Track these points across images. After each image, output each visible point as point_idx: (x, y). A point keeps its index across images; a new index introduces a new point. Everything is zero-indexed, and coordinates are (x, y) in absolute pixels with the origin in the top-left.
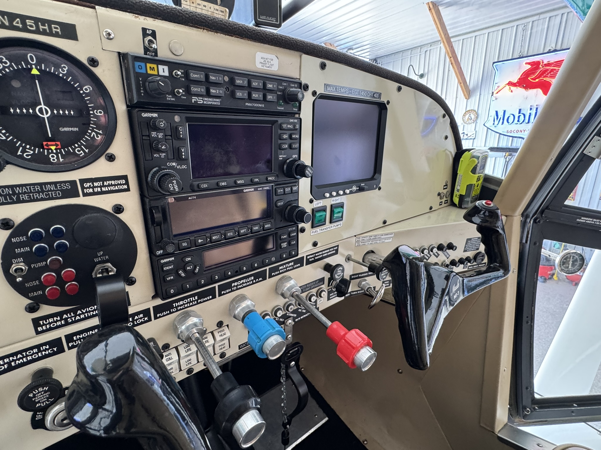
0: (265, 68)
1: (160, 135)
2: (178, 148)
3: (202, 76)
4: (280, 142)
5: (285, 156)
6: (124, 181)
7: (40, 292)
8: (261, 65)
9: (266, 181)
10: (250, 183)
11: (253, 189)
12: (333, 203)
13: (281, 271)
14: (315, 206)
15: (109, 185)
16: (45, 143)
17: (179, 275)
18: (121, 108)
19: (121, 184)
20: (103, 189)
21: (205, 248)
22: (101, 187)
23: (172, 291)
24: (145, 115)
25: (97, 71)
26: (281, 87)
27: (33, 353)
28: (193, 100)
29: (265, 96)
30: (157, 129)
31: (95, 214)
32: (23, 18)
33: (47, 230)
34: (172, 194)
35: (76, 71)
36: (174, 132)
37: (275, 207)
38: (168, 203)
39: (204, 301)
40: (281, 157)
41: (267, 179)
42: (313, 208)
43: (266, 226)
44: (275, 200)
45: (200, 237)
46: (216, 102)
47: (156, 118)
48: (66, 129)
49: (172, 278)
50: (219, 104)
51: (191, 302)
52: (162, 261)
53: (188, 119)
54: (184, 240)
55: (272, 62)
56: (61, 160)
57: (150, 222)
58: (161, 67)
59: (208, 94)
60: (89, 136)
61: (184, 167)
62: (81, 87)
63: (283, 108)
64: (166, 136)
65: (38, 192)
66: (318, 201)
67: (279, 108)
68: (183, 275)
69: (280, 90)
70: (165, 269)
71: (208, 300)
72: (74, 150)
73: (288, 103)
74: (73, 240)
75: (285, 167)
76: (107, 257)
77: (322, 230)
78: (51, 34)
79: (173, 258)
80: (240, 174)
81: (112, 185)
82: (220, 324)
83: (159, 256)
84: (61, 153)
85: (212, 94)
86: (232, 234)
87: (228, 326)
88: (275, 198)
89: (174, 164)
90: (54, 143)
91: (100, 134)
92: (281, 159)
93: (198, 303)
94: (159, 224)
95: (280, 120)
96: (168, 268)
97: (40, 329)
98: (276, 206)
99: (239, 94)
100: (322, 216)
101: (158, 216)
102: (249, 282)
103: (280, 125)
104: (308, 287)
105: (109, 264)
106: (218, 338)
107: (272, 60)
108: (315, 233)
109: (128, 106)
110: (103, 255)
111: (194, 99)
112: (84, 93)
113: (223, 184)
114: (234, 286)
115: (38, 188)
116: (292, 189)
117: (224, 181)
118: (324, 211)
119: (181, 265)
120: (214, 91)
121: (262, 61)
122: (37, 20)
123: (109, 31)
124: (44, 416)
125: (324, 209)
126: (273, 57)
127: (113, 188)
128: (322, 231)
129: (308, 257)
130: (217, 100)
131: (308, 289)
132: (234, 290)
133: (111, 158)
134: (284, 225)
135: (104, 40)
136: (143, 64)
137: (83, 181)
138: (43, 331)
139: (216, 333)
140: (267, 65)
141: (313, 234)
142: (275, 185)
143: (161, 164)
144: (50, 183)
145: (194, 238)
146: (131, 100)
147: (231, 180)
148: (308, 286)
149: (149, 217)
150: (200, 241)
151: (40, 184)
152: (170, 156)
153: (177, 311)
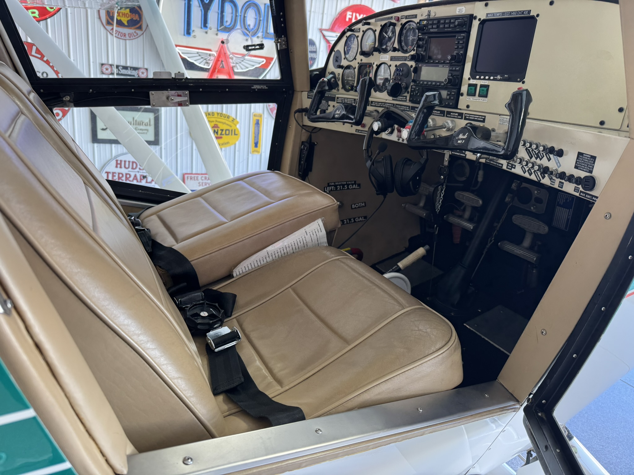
8: (458, 12)
11: (442, 66)
12: (482, 83)
13: (451, 116)
29: (450, 26)
30: (421, 41)
31: (408, 67)
33: (400, 69)
38: (419, 66)
42: (469, 83)
52: (412, 87)
55: (463, 10)
63: (458, 30)
65: (401, 59)
66: (474, 80)
74: (402, 74)
77: (473, 99)
78: (413, 18)
89: (422, 53)
90: (410, 46)
95: (457, 35)
99: (446, 26)
100: (473, 90)
105: (405, 84)
108: (469, 100)
116: (456, 69)
118: (476, 87)
122: (412, 15)
123: (422, 14)
126: (463, 7)
129: (465, 115)
133: (414, 50)
140: (461, 12)
151: (403, 57)
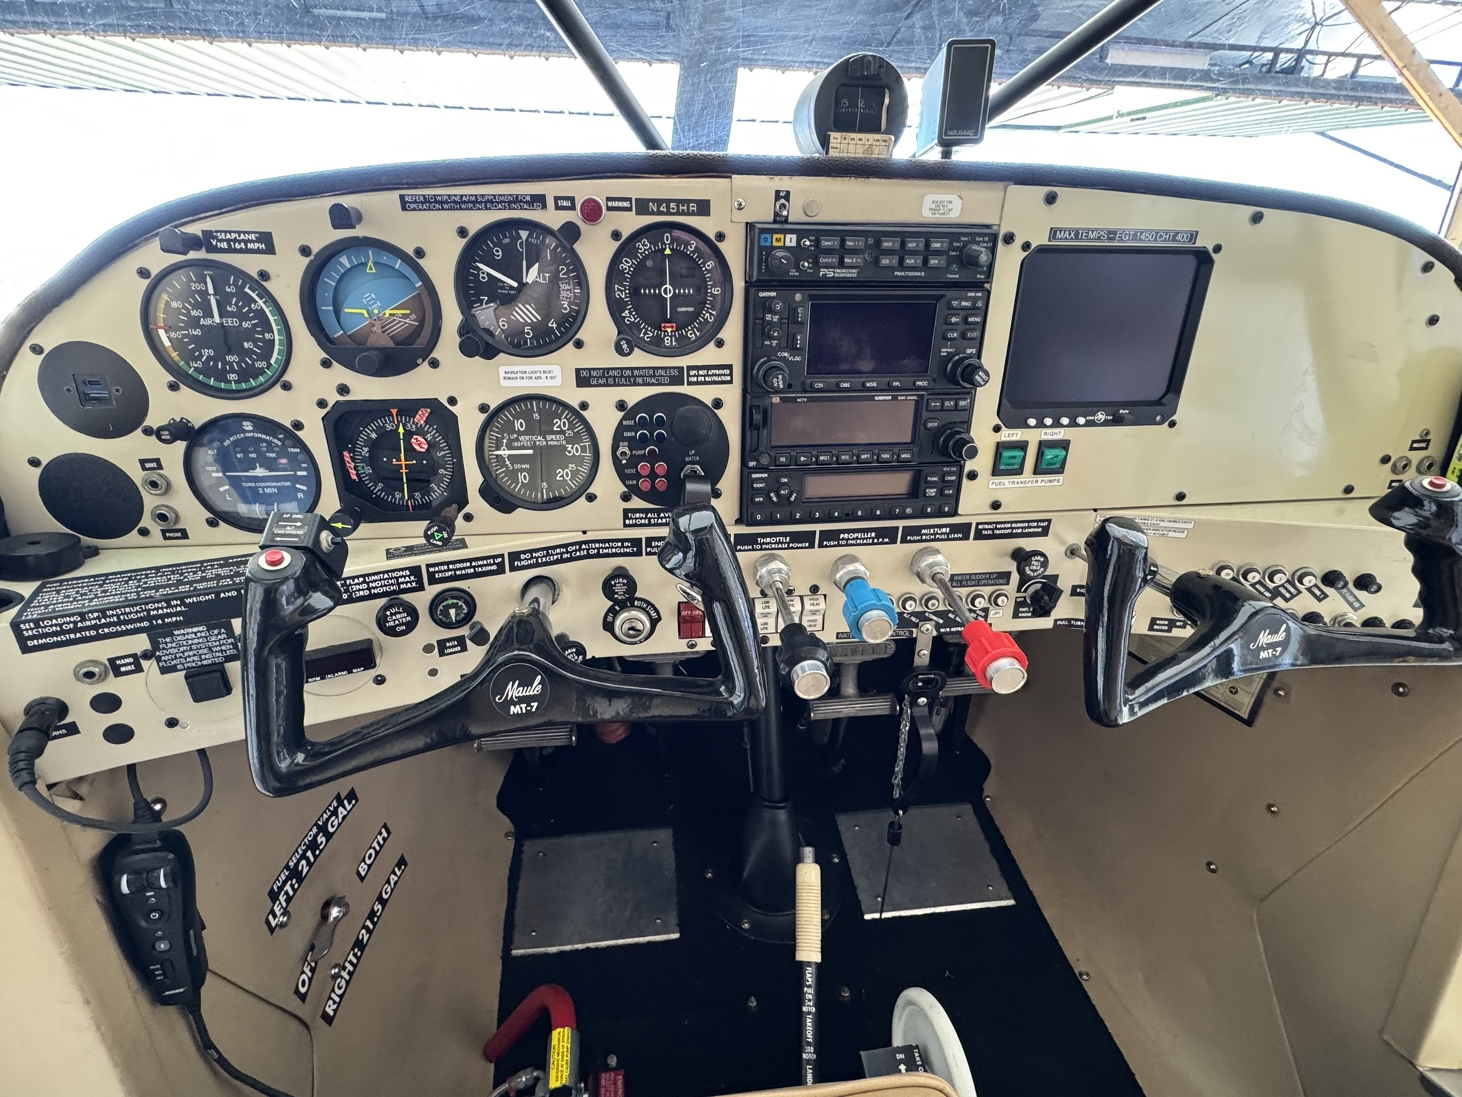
0: (937, 216)
1: (776, 318)
2: (794, 334)
3: (836, 243)
4: (945, 327)
5: (951, 350)
6: (727, 372)
7: (635, 482)
8: (931, 212)
9: (912, 387)
10: (887, 387)
11: (890, 398)
12: (1044, 437)
13: (924, 537)
14: (1003, 439)
15: (713, 375)
16: (663, 325)
17: (771, 498)
18: (739, 284)
19: (724, 375)
20: (707, 379)
21: (806, 470)
22: (705, 376)
23: (759, 517)
24: (762, 294)
25: (722, 246)
26: (958, 244)
27: (618, 547)
28: (821, 273)
29: (925, 261)
30: (773, 312)
31: (694, 407)
32: (668, 201)
33: (651, 417)
34: (778, 391)
35: (703, 246)
36: (792, 312)
37: (922, 429)
38: (772, 403)
39: (797, 548)
40: (944, 352)
41: (914, 384)
42: (999, 440)
43: (903, 456)
44: (924, 418)
45: (803, 454)
46: (852, 274)
47: (773, 298)
48: (683, 309)
49: (761, 499)
50: (856, 275)
51: (780, 543)
52: (754, 476)
53: (811, 297)
54: (782, 454)
55: (950, 206)
56: (674, 343)
57: (748, 425)
58: (788, 237)
59: (841, 264)
60: (703, 318)
61: (798, 359)
62: (704, 263)
63: (957, 276)
64: (782, 319)
65: (651, 376)
66: (1012, 431)
67: (951, 276)
68: (775, 499)
69: (955, 249)
70: (755, 485)
71: (802, 548)
72: (686, 332)
73: (966, 268)
74: (671, 433)
75: (950, 366)
76: (698, 458)
77: (1013, 483)
78: (688, 214)
79: (766, 475)
80: (874, 373)
81: (716, 375)
82: (815, 589)
83: (751, 468)
84: (675, 336)
85: (845, 265)
86: (847, 457)
87: (825, 596)
88: (925, 415)
89: (786, 354)
90: (670, 325)
91: (713, 315)
92: (945, 354)
93: (788, 548)
94: (757, 428)
95: (950, 293)
96: (758, 486)
97: (627, 522)
98: (926, 428)
99: (885, 261)
100: (1014, 457)
101: (758, 417)
102: (866, 539)
103: (949, 302)
104: (974, 580)
105: (698, 467)
106: (808, 606)
107: (951, 202)
108: (998, 487)
109: (746, 282)
110: (693, 455)
111: (823, 272)
112: (706, 270)
113: (846, 385)
114: (843, 539)
115: (651, 372)
116: (956, 404)
117: (847, 382)
118: (1022, 449)
119: (775, 486)
120: (850, 261)
121: (933, 206)
122: (679, 202)
123: (741, 200)
124: (614, 619)
125: (1023, 446)
126: (954, 198)
127: (716, 379)
128: (1013, 486)
129: (980, 527)
130: (853, 271)
131: (973, 583)
132: (842, 546)
133: (720, 344)
134: (937, 460)
135: (735, 211)
136: (768, 236)
137: (690, 368)
138: (629, 526)
139: (806, 600)
140: (941, 211)
141: (994, 486)
142: (929, 395)
143: (771, 353)
144: (662, 368)
145: (795, 453)
146: (751, 276)
147: (858, 380)
148: (973, 577)
149: (748, 417)
150: (802, 459)
151: (655, 369)
152: (784, 344)
153: (761, 549)
